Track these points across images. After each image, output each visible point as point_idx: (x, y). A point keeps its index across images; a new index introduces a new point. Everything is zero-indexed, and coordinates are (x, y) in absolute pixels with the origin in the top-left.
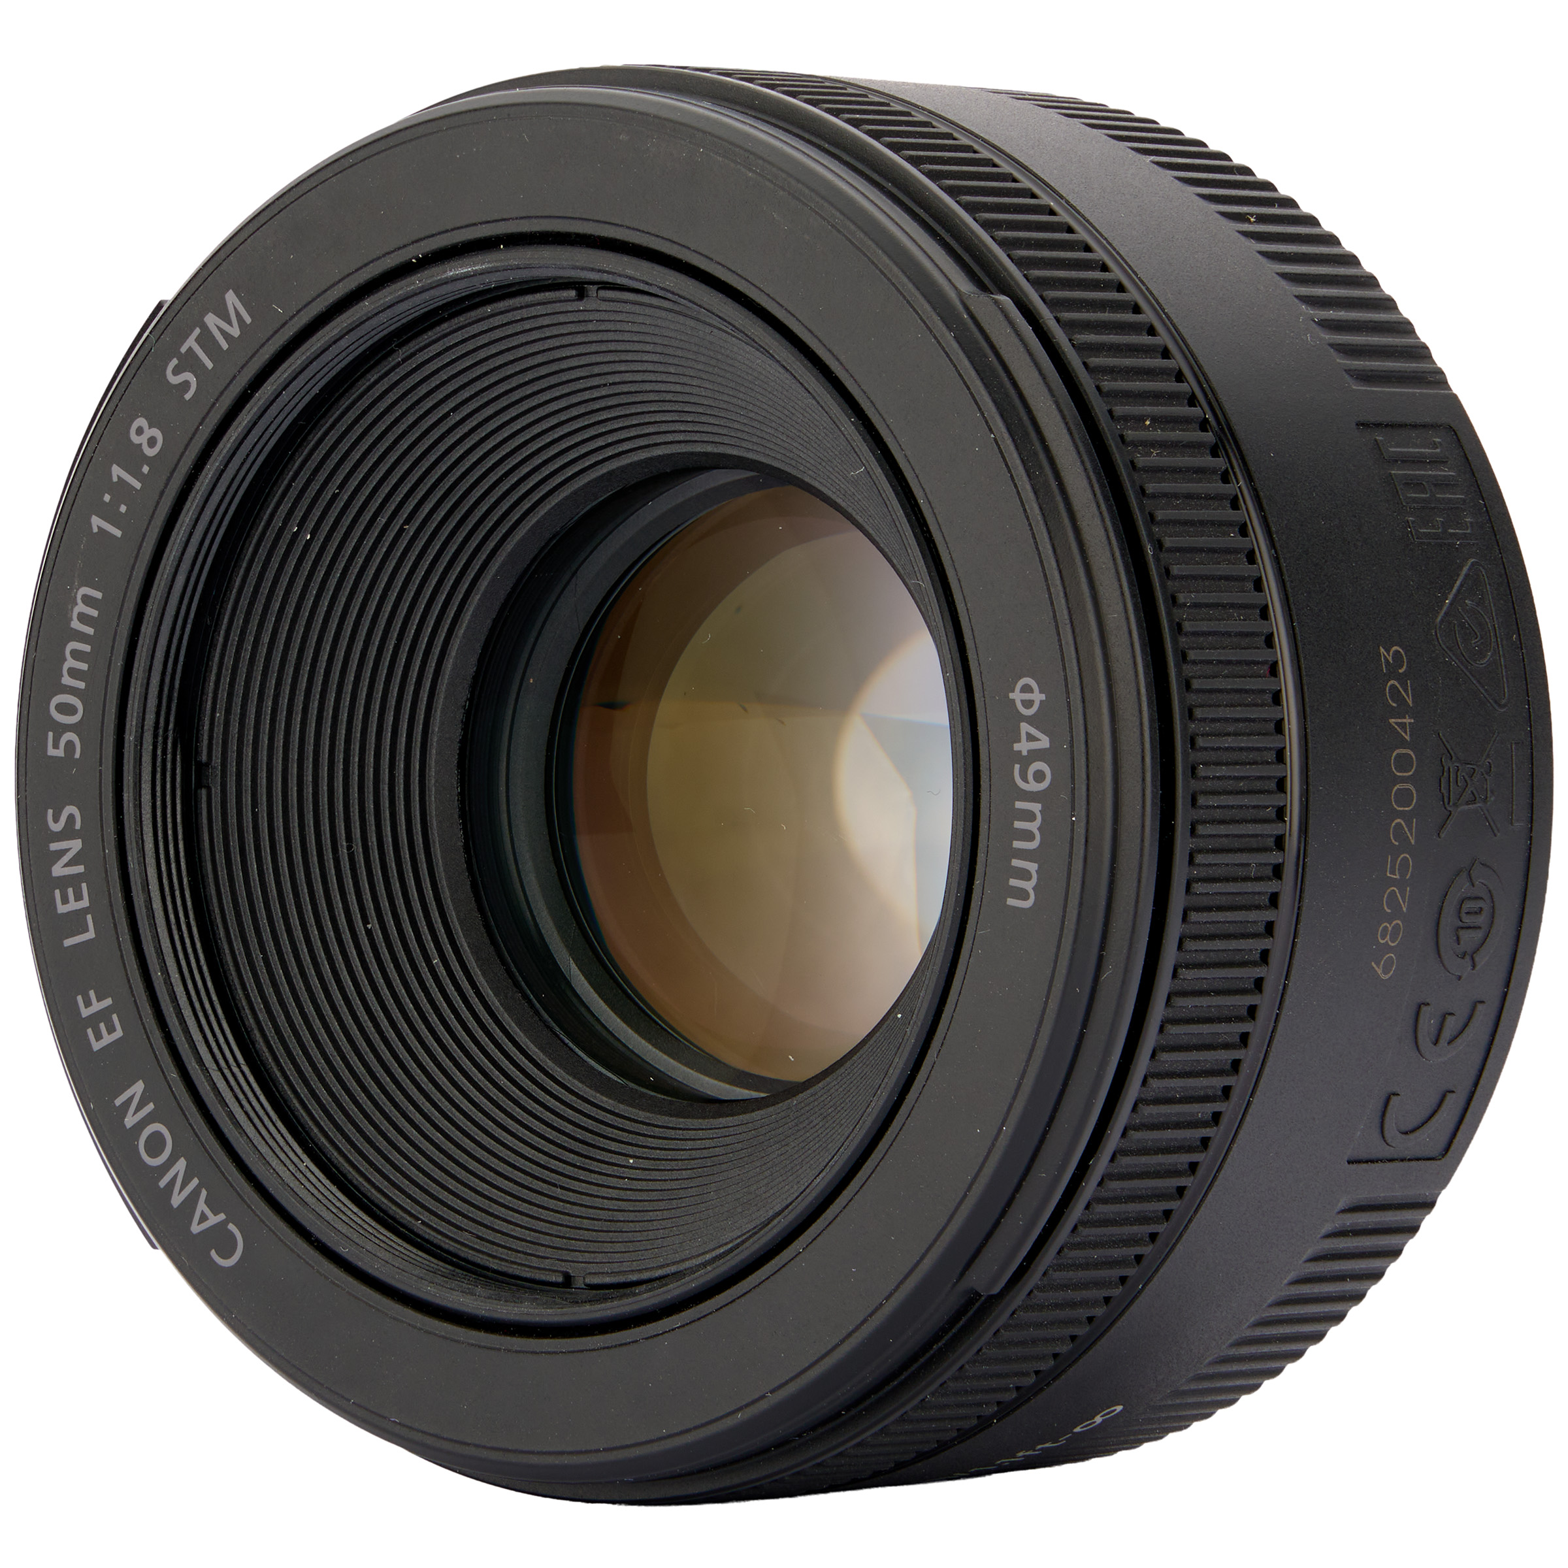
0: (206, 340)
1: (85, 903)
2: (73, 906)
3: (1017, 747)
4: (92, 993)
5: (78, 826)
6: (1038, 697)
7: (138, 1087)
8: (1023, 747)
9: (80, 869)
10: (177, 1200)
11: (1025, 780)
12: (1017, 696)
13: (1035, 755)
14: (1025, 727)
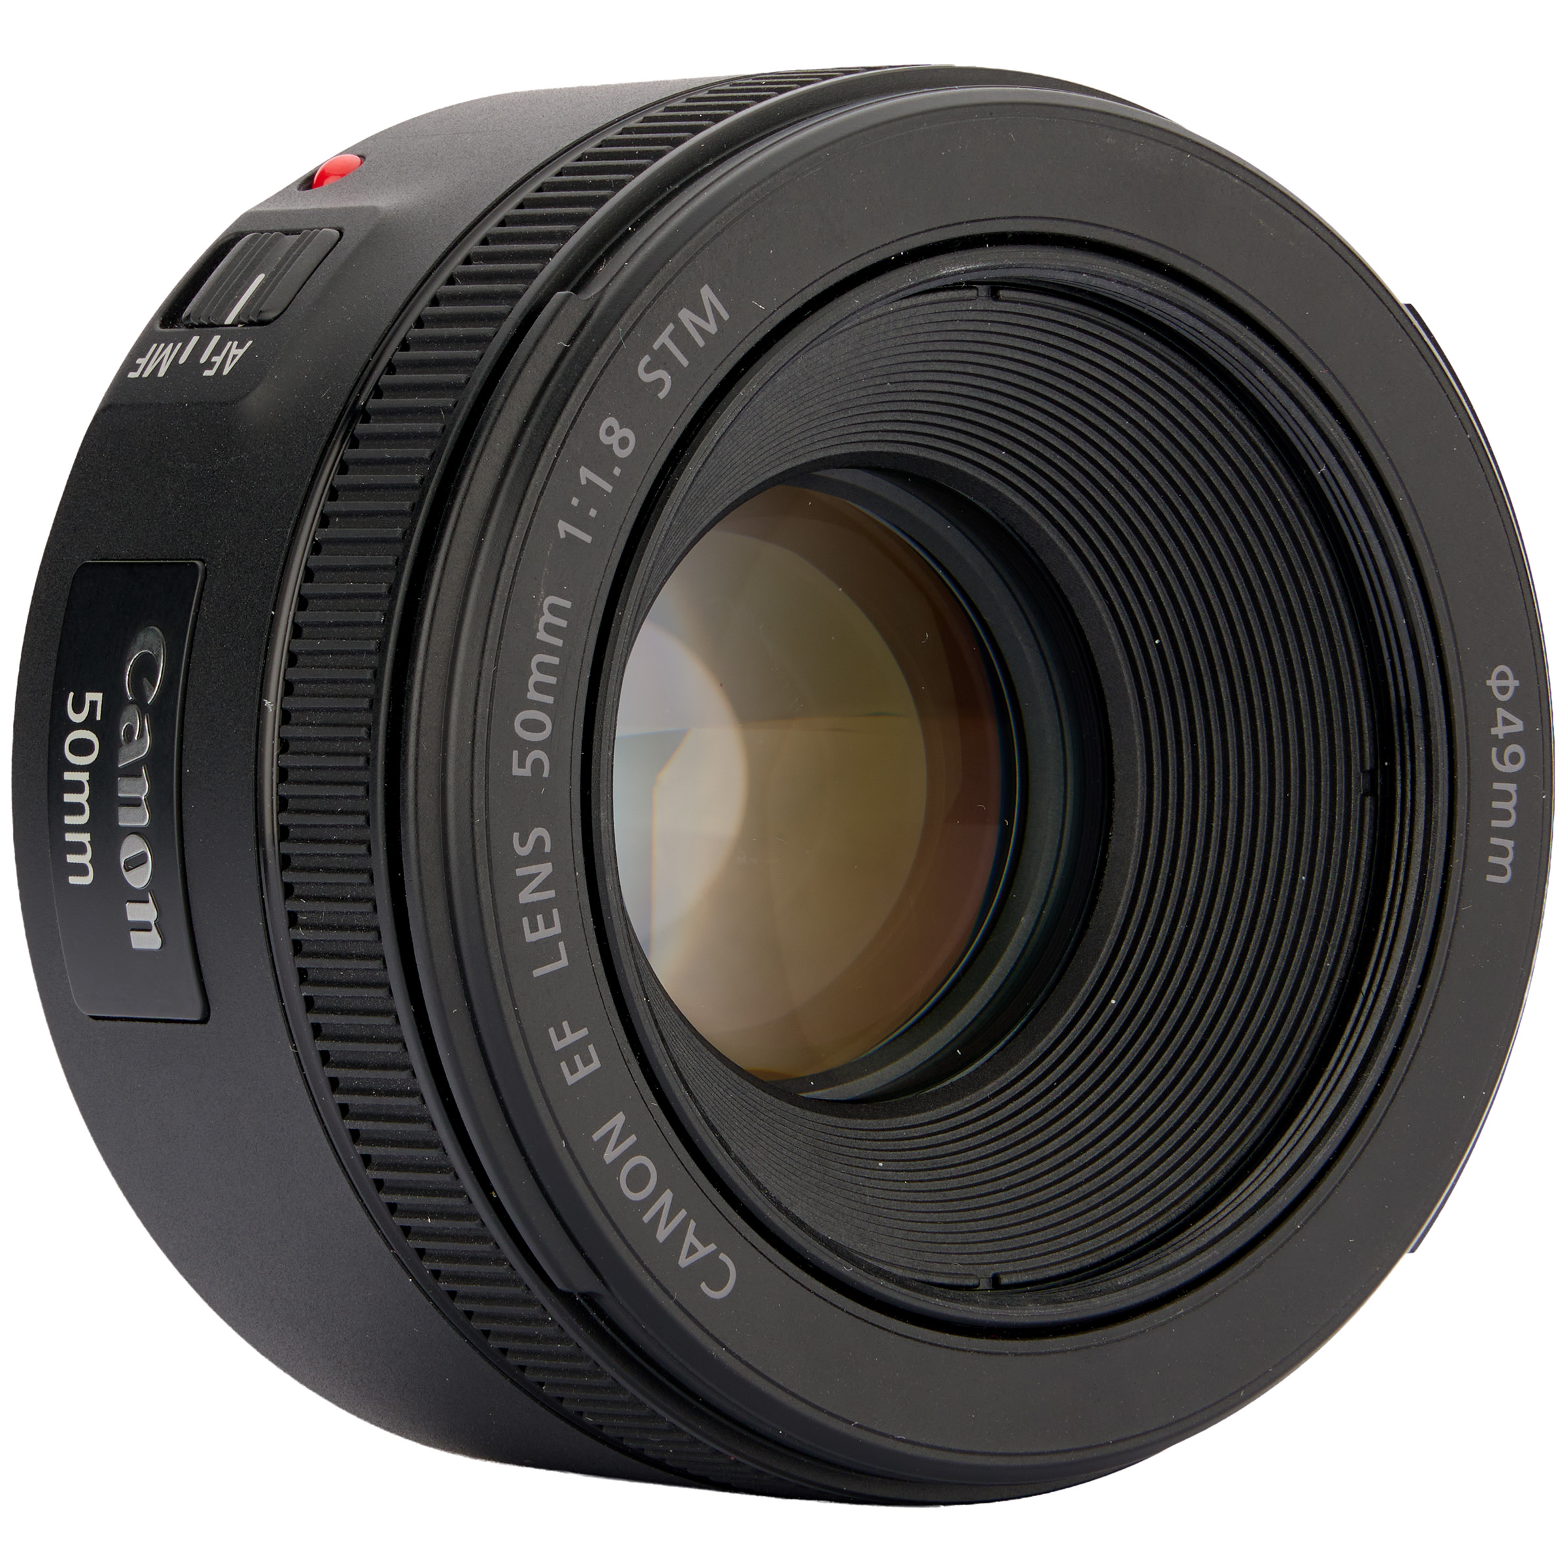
0: (681, 336)
1: (557, 929)
2: (543, 933)
3: (1494, 731)
4: (565, 1024)
5: (547, 849)
6: (1512, 683)
7: (619, 1120)
8: (1499, 731)
9: (551, 894)
10: (662, 1234)
11: (1502, 762)
12: (1493, 683)
13: (1511, 738)
14: (1501, 713)
